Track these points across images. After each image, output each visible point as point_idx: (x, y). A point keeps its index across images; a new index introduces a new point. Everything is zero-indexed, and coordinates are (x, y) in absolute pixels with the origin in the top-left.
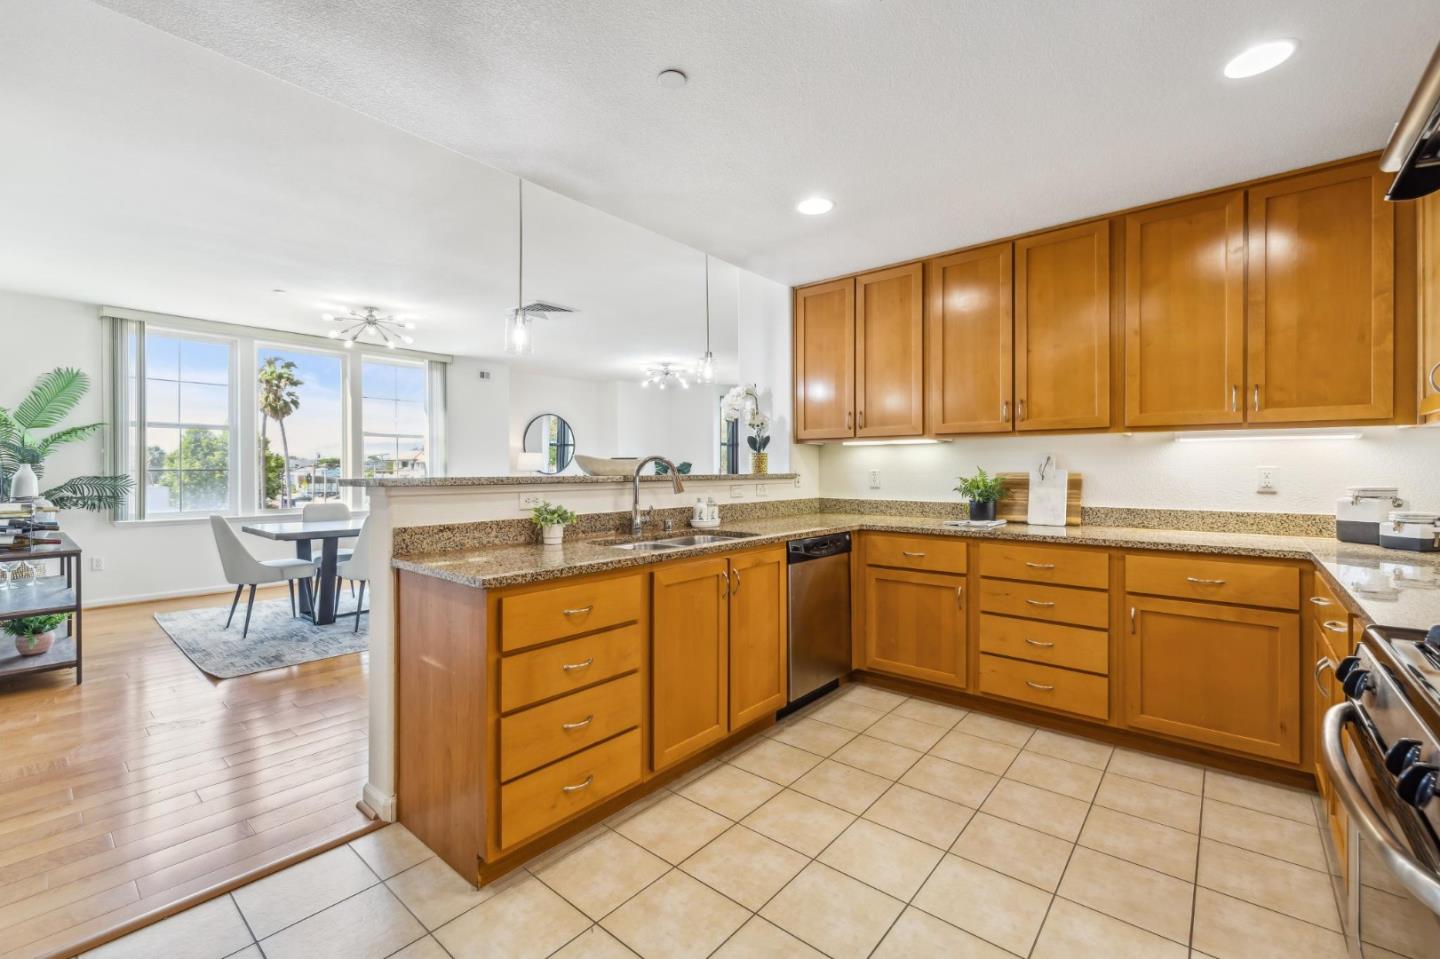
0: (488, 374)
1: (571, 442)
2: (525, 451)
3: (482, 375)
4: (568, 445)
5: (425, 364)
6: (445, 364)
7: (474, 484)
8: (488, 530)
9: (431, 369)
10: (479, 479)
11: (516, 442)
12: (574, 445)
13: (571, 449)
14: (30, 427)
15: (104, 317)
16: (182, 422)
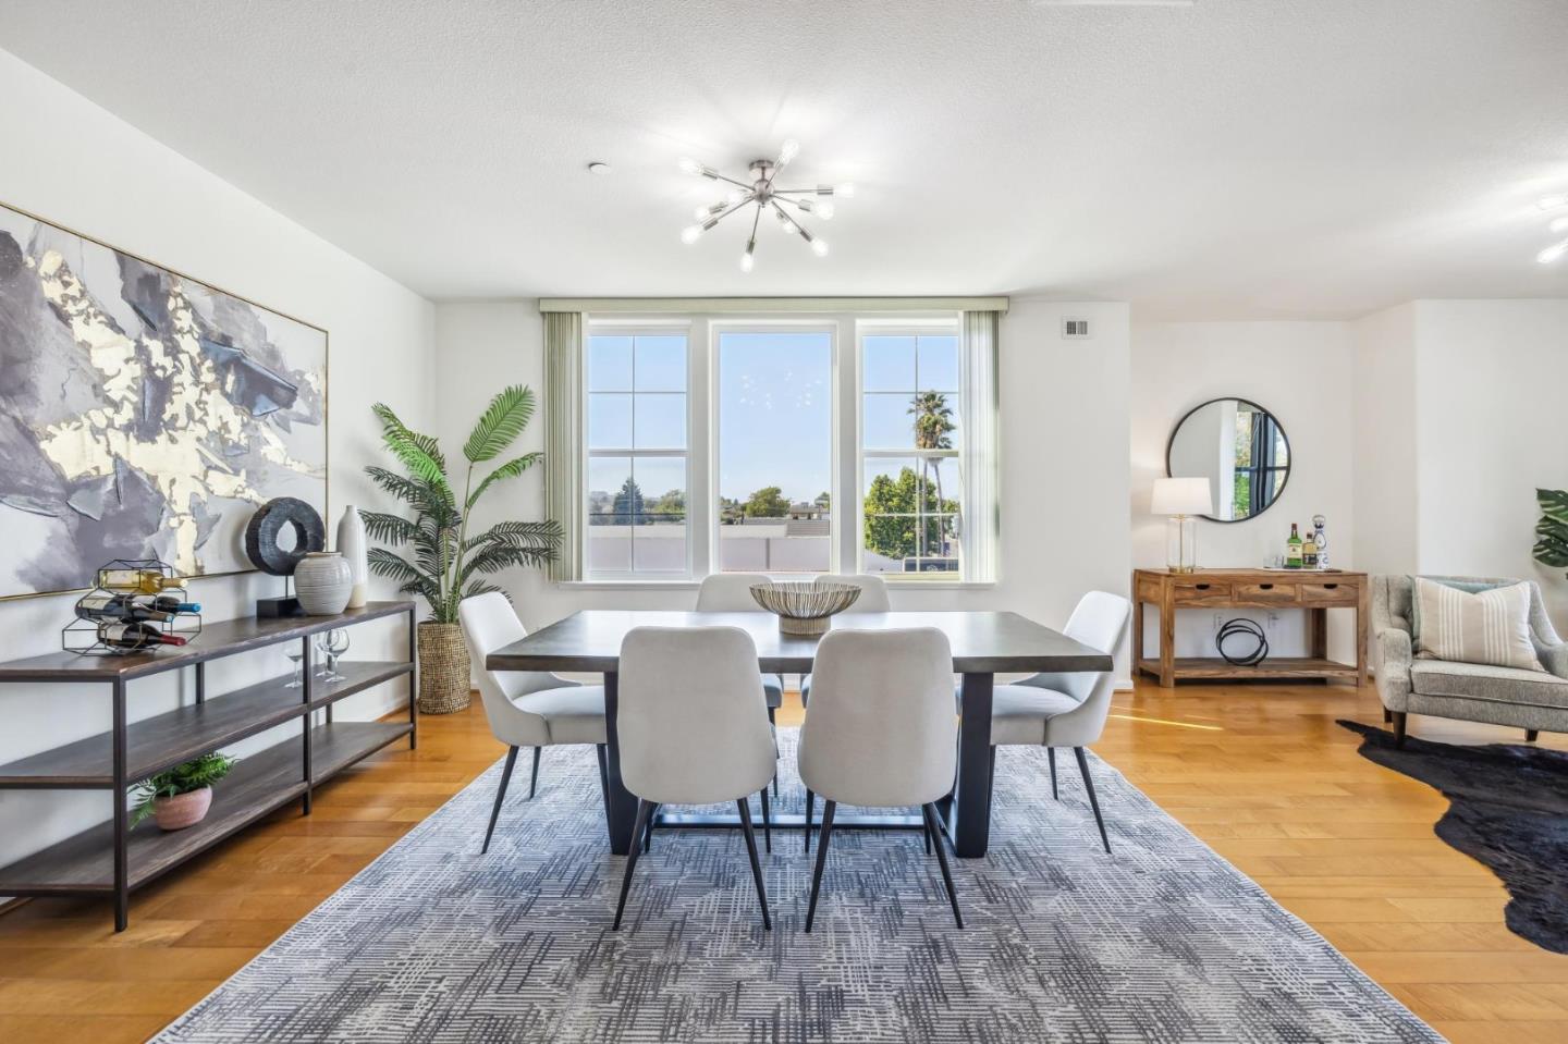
0: (1084, 325)
1: (1281, 460)
2: (1169, 475)
3: (1071, 328)
4: (1274, 469)
5: (956, 322)
6: (995, 314)
9: (969, 329)
11: (1149, 457)
12: (1288, 469)
13: (1280, 476)
14: (474, 460)
15: (543, 314)
16: (636, 448)
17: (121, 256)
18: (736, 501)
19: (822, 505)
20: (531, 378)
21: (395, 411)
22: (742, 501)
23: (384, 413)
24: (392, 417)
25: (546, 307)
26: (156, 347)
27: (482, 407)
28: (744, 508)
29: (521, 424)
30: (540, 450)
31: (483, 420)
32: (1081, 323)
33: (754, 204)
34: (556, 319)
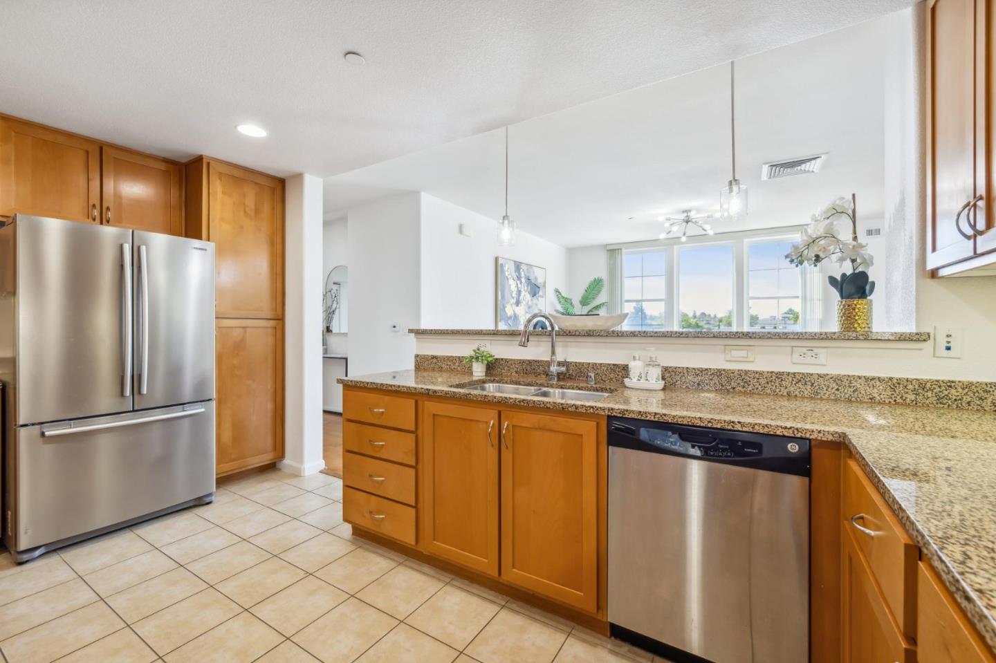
3: (870, 232)
7: (444, 333)
8: (454, 361)
10: (447, 330)
14: (583, 305)
15: (608, 250)
16: (644, 298)
17: (515, 262)
18: (715, 316)
19: (788, 318)
20: (603, 274)
21: (560, 291)
22: (720, 316)
23: (557, 291)
24: (559, 292)
25: (608, 248)
26: (518, 282)
27: (585, 285)
28: (720, 321)
29: (599, 292)
30: (606, 301)
31: (586, 291)
32: (876, 230)
33: (685, 224)
34: (613, 252)
